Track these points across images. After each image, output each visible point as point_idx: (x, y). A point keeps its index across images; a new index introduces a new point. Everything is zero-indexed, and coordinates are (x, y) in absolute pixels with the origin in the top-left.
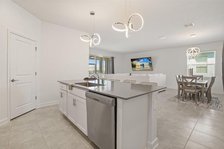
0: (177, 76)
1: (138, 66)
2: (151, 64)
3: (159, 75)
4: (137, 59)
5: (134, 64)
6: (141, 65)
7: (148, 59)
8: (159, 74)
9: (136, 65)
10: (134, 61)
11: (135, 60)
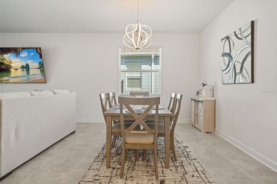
0: (103, 96)
1: (17, 69)
2: (42, 66)
3: (55, 94)
4: (14, 48)
5: (5, 62)
6: (23, 67)
7: (37, 51)
8: (56, 91)
9: (11, 67)
10: (7, 53)
11: (9, 52)
